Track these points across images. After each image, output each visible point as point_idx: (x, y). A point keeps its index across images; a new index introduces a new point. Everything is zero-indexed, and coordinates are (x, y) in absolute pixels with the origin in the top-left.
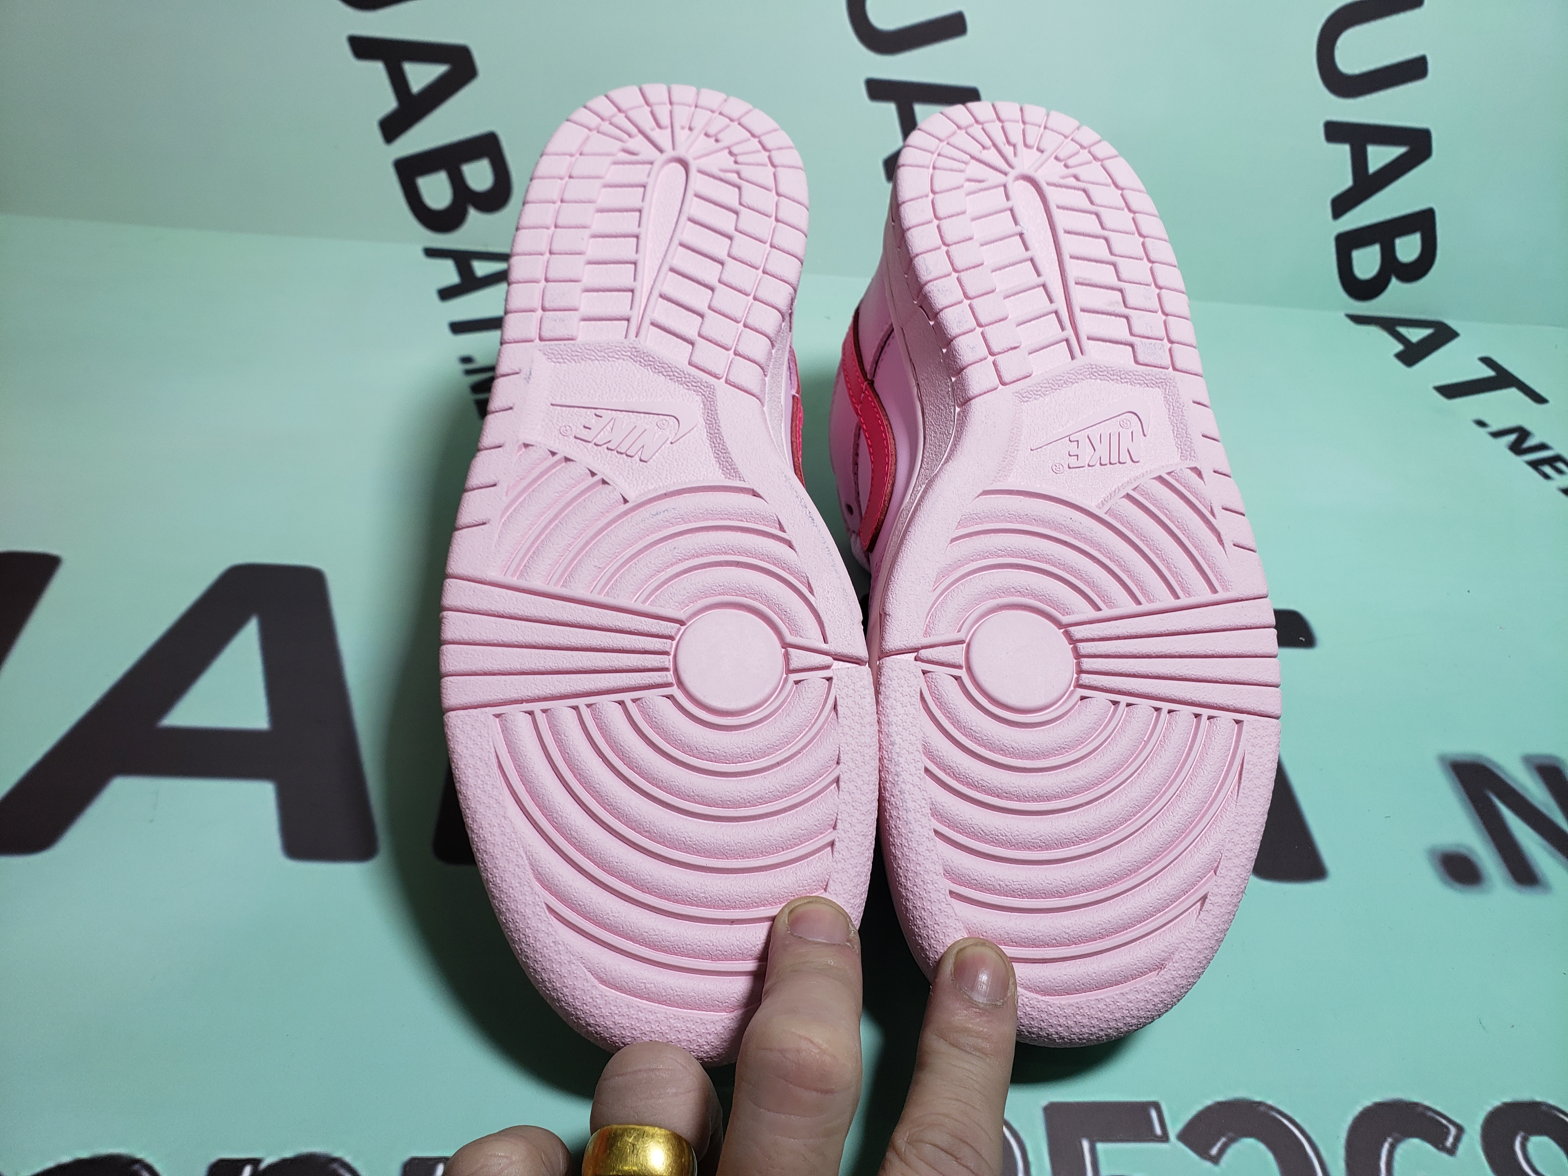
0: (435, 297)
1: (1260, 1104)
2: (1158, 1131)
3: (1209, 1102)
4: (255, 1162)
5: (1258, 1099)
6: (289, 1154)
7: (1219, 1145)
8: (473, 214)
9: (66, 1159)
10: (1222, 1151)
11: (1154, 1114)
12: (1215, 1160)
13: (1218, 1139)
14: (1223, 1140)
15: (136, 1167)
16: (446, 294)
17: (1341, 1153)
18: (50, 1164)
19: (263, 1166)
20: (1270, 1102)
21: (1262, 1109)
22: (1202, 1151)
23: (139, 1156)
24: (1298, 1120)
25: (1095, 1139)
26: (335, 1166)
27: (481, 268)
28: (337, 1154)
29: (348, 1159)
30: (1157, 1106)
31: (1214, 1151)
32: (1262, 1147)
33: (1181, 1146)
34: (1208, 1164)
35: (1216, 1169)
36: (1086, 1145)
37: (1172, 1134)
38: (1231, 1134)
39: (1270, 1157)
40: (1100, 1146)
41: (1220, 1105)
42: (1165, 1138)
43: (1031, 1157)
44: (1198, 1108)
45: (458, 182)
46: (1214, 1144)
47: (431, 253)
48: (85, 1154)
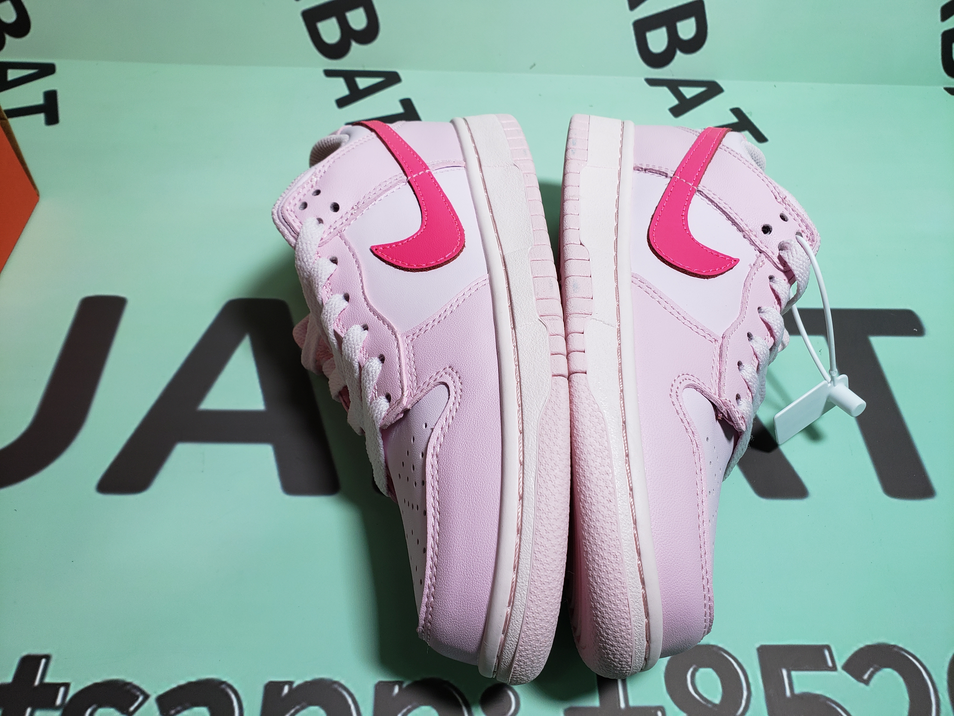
0: (334, 105)
1: (894, 646)
2: (830, 664)
3: (862, 645)
4: (290, 683)
5: (893, 643)
6: (309, 679)
7: (869, 673)
8: (354, 45)
9: (182, 682)
10: (871, 677)
11: (827, 653)
12: (867, 682)
13: (868, 669)
14: (872, 669)
15: (223, 686)
16: (342, 103)
17: (945, 676)
18: (174, 686)
19: (295, 685)
20: (901, 645)
21: (896, 649)
22: (859, 677)
23: (224, 679)
24: (918, 656)
25: (790, 668)
26: (336, 686)
27: (363, 83)
28: (336, 679)
29: (343, 682)
30: (828, 648)
31: (866, 677)
32: (896, 674)
33: (845, 673)
34: (862, 685)
35: (867, 688)
36: (785, 672)
37: (839, 666)
38: (876, 666)
39: (901, 680)
40: (793, 673)
41: (869, 647)
42: (834, 668)
43: (751, 680)
44: (855, 649)
45: (344, 24)
46: (865, 672)
47: (329, 73)
48: (193, 679)
